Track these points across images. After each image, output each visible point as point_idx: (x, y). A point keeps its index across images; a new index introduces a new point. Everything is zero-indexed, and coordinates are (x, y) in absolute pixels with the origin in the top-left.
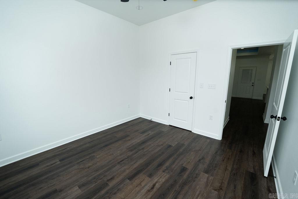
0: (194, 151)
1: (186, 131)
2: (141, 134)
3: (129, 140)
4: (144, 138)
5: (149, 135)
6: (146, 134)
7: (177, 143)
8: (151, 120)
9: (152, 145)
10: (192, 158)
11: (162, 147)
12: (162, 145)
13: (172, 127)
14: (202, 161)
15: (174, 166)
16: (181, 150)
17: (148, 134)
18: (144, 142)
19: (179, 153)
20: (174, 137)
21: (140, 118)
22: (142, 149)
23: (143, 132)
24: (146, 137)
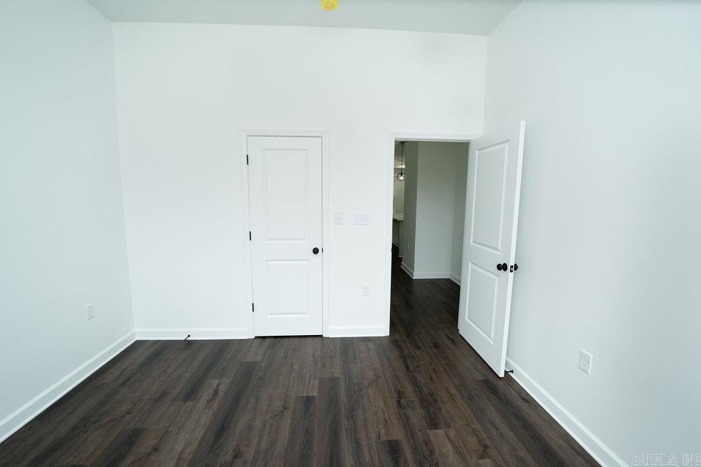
0: (369, 385)
1: (309, 339)
2: (189, 403)
3: (156, 449)
4: (211, 412)
5: (221, 394)
6: (205, 395)
7: (317, 382)
8: (189, 339)
9: (258, 424)
10: (383, 407)
11: (289, 414)
12: (285, 409)
13: (267, 341)
14: (403, 401)
15: (366, 453)
16: (343, 398)
17: (211, 391)
18: (221, 429)
19: (345, 409)
20: (296, 367)
21: (138, 345)
22: (235, 457)
23: (191, 393)
24: (216, 405)
